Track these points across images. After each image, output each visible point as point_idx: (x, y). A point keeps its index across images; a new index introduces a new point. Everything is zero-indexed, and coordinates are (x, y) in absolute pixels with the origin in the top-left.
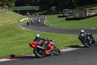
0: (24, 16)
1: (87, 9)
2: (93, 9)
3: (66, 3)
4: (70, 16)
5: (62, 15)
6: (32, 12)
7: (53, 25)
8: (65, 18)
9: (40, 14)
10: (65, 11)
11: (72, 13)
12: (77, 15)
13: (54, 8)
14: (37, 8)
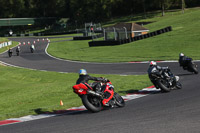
0: (4, 39)
1: (133, 23)
2: (145, 23)
3: (90, 10)
4: (98, 37)
5: (81, 35)
6: (19, 30)
7: (63, 56)
8: (87, 41)
9: (36, 34)
10: (88, 27)
11: (102, 32)
12: (113, 35)
13: (65, 20)
14: (29, 22)
